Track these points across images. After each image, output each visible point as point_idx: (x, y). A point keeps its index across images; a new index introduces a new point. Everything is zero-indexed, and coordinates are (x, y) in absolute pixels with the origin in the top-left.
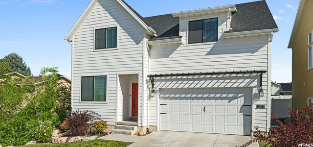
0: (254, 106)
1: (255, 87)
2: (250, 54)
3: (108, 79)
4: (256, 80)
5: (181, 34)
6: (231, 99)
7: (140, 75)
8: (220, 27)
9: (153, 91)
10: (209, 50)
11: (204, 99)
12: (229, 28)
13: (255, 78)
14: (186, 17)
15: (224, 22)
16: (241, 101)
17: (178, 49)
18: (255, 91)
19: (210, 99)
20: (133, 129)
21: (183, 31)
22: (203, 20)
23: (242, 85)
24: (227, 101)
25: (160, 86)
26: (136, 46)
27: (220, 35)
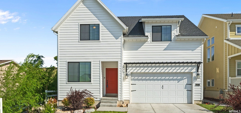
0: (194, 85)
1: (194, 72)
2: (191, 51)
3: (92, 65)
4: (195, 68)
5: (146, 34)
6: (179, 80)
7: (119, 62)
8: (173, 32)
9: (127, 75)
10: (166, 47)
11: (162, 80)
12: (178, 33)
13: (194, 66)
14: (150, 23)
15: (175, 29)
16: (185, 81)
17: (145, 44)
18: (194, 75)
19: (166, 80)
20: (116, 102)
21: (148, 32)
22: (161, 26)
23: (187, 71)
24: (177, 81)
25: (132, 71)
26: (115, 40)
27: (173, 37)
